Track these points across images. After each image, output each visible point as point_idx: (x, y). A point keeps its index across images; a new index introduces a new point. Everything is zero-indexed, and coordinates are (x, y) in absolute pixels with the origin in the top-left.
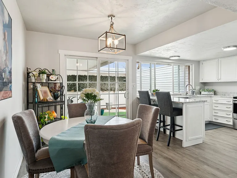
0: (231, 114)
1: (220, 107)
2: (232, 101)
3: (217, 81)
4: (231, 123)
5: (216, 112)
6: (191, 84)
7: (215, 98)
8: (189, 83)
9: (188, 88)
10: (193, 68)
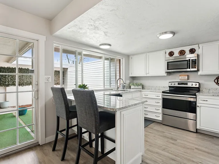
0: (161, 108)
1: (150, 102)
2: (161, 96)
3: (145, 75)
4: (160, 118)
5: (145, 106)
6: (121, 78)
7: (145, 92)
8: (120, 77)
9: (118, 82)
10: (123, 62)
